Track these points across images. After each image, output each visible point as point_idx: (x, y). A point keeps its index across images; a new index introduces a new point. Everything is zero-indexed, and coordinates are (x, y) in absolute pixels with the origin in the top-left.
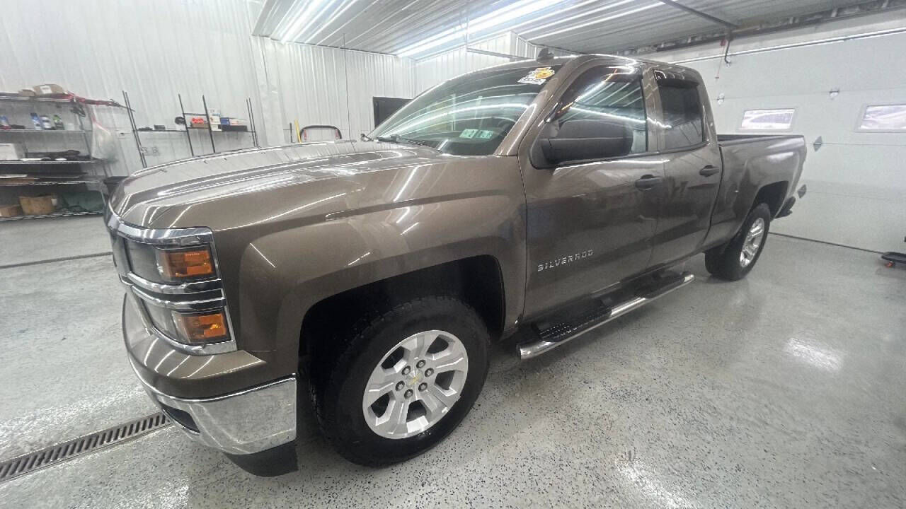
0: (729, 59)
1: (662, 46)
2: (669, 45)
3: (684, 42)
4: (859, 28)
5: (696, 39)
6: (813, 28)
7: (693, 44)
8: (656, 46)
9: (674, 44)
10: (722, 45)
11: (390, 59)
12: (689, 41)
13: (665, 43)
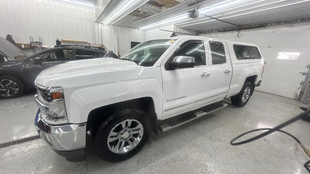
0: (239, 36)
1: (220, 30)
2: (222, 30)
3: (226, 30)
4: (276, 29)
5: (230, 29)
6: (263, 28)
7: (229, 31)
8: (218, 30)
9: (223, 30)
10: (238, 31)
11: (137, 30)
12: (228, 30)
13: (221, 30)
